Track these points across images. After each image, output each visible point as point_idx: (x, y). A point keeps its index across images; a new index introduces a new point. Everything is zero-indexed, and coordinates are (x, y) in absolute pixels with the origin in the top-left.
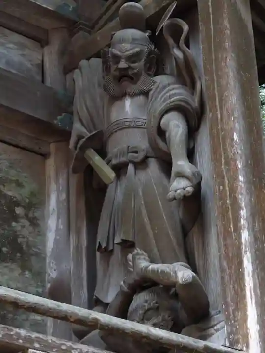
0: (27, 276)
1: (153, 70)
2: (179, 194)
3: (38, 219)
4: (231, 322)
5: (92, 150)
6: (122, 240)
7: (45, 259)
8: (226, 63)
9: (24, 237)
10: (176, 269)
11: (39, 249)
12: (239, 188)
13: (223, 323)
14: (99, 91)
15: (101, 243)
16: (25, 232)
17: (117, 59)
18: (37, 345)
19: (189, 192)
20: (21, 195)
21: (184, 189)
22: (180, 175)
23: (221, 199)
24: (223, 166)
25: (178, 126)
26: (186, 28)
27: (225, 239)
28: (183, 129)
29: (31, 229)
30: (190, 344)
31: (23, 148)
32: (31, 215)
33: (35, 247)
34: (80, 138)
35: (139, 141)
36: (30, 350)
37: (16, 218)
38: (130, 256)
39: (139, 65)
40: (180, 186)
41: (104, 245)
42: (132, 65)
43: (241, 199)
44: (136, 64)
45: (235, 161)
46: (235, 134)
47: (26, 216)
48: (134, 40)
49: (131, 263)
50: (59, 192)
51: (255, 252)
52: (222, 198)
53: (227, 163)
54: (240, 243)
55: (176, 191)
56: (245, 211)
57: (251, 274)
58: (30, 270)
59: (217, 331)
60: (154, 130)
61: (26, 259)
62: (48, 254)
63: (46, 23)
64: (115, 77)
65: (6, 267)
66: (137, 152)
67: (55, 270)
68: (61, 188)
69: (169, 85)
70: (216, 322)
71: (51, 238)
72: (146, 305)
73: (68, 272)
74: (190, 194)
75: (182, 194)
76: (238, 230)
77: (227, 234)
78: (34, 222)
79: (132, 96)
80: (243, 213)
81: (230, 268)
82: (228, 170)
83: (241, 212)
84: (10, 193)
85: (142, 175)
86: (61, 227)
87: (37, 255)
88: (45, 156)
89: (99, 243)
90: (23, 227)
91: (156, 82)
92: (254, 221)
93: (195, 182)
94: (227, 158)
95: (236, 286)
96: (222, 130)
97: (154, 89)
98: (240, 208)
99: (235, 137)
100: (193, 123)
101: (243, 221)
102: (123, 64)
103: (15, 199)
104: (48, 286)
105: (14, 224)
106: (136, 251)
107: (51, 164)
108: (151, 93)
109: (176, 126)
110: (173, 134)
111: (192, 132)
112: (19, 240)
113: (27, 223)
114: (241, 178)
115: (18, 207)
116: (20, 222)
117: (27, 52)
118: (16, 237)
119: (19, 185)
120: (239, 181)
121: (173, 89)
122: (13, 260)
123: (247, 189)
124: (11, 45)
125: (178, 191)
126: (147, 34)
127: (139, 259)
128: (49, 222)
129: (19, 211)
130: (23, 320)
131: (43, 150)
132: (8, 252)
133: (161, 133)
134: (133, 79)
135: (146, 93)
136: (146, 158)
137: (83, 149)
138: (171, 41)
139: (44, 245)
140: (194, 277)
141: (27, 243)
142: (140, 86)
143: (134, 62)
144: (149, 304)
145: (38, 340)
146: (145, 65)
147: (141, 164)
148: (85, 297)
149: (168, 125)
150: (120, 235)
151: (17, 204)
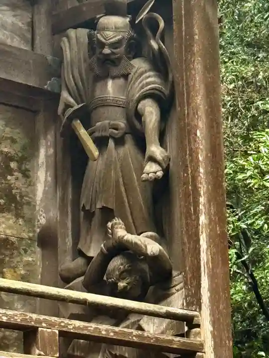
0: (21, 223)
1: (133, 53)
2: (151, 178)
3: (29, 171)
4: (188, 287)
5: (79, 121)
6: (103, 206)
7: (35, 206)
8: (193, 65)
9: (17, 189)
10: (147, 243)
11: (30, 198)
12: (199, 178)
13: (182, 285)
15: (85, 205)
16: (19, 184)
18: (44, 325)
19: (159, 177)
20: (14, 150)
21: (155, 173)
23: (184, 184)
24: (187, 157)
25: (152, 113)
26: (162, 24)
27: (186, 219)
28: (156, 115)
29: (24, 180)
30: (155, 311)
31: (17, 107)
32: (23, 168)
33: (27, 196)
34: (67, 106)
35: (119, 120)
36: (39, 328)
37: (10, 172)
38: (110, 224)
40: (152, 170)
41: (87, 208)
42: (114, 51)
43: (200, 188)
44: (118, 50)
45: (198, 154)
46: (198, 131)
47: (20, 170)
48: (117, 29)
49: (110, 231)
50: (47, 148)
51: (210, 233)
52: (186, 183)
53: (191, 155)
54: (198, 224)
55: (148, 174)
56: (203, 198)
57: (205, 251)
58: (23, 217)
59: (178, 291)
60: (132, 113)
61: (20, 208)
62: (38, 203)
65: (3, 217)
66: (116, 129)
67: (44, 217)
68: (49, 144)
69: (146, 72)
70: (176, 283)
71: (40, 189)
72: (122, 267)
73: (55, 220)
74: (160, 178)
75: (153, 177)
76: (197, 213)
77: (188, 215)
78: (26, 174)
79: (113, 78)
80: (202, 200)
81: (189, 243)
82: (191, 161)
83: (200, 198)
84: (6, 150)
86: (49, 179)
87: (29, 203)
88: (36, 112)
89: (83, 205)
90: (17, 179)
91: (135, 67)
92: (210, 206)
93: (165, 166)
94: (191, 150)
95: (193, 259)
96: (189, 124)
97: (132, 74)
98: (200, 195)
99: (198, 134)
101: (201, 207)
102: (107, 51)
103: (9, 154)
104: (38, 230)
105: (9, 177)
106: (115, 221)
108: (130, 76)
110: (148, 120)
112: (14, 191)
113: (20, 175)
114: (202, 170)
115: (12, 161)
116: (14, 175)
118: (10, 188)
119: (13, 141)
120: (199, 172)
121: (149, 77)
122: (9, 211)
123: (206, 179)
125: (150, 175)
126: (128, 19)
127: (117, 228)
128: (39, 173)
129: (13, 165)
130: (18, 262)
132: (5, 204)
134: (116, 63)
135: (126, 76)
138: (149, 32)
139: (35, 195)
140: (160, 250)
141: (20, 193)
142: (120, 69)
143: (116, 48)
144: (124, 267)
145: (45, 321)
146: (126, 50)
148: (70, 244)
149: (143, 110)
150: (101, 202)
151: (11, 159)
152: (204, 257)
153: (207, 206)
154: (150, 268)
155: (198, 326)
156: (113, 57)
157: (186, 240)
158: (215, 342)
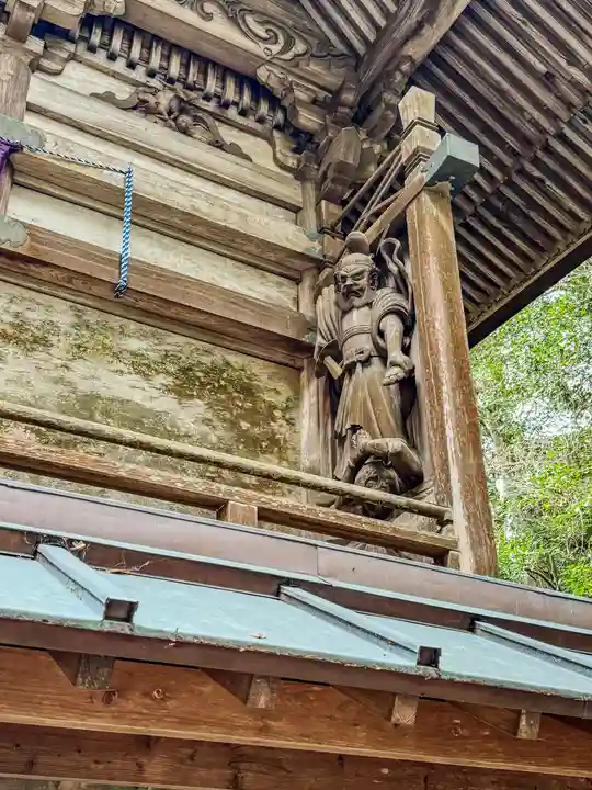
3: (294, 419)
4: (438, 483)
6: (351, 425)
7: (299, 450)
9: (281, 434)
11: (295, 443)
12: (441, 368)
14: (334, 308)
15: (336, 430)
16: (283, 430)
17: (344, 278)
20: (278, 400)
22: (394, 364)
24: (428, 352)
25: (393, 325)
26: (398, 244)
28: (397, 327)
29: (288, 427)
31: (280, 364)
32: (288, 416)
33: (291, 442)
34: (321, 348)
35: (364, 343)
36: (230, 502)
37: (274, 419)
39: (363, 282)
41: (339, 432)
42: (356, 282)
43: (443, 377)
44: (360, 281)
46: (437, 323)
47: (284, 418)
48: (358, 262)
53: (431, 349)
54: (443, 414)
56: (446, 386)
60: (375, 332)
61: (283, 451)
62: (303, 447)
63: (298, 264)
64: (343, 294)
66: (362, 353)
69: (387, 295)
71: (304, 435)
73: (318, 461)
74: (401, 378)
75: (395, 379)
78: (290, 422)
79: (358, 308)
80: (445, 388)
81: (435, 437)
83: (443, 388)
84: (269, 399)
85: (368, 371)
86: (312, 424)
87: (293, 448)
88: (300, 369)
90: (281, 426)
94: (431, 343)
97: (375, 300)
98: (442, 385)
99: (437, 326)
100: (409, 322)
101: (445, 395)
102: (349, 282)
103: (273, 404)
105: (272, 424)
106: (359, 431)
107: (304, 374)
108: (374, 303)
109: (393, 326)
110: (390, 332)
111: (408, 331)
112: (277, 436)
113: (284, 423)
114: (442, 360)
116: (278, 422)
117: (284, 288)
118: (274, 434)
119: (278, 392)
120: (440, 362)
121: (390, 297)
122: (271, 453)
124: (271, 284)
125: (391, 378)
126: (370, 257)
128: (303, 421)
129: (277, 413)
131: (299, 364)
132: (267, 446)
133: (381, 334)
134: (359, 293)
135: (369, 305)
136: (370, 356)
137: (322, 357)
138: (387, 257)
139: (299, 440)
141: (284, 438)
142: (364, 299)
143: (358, 279)
145: (238, 493)
146: (368, 281)
147: (366, 363)
149: (385, 326)
150: (350, 422)
151: (275, 408)
152: (451, 447)
153: (451, 394)
154: (398, 473)
155: (450, 522)
156: (355, 288)
157: (432, 435)
158: (471, 538)
